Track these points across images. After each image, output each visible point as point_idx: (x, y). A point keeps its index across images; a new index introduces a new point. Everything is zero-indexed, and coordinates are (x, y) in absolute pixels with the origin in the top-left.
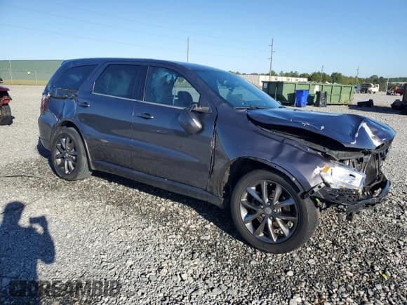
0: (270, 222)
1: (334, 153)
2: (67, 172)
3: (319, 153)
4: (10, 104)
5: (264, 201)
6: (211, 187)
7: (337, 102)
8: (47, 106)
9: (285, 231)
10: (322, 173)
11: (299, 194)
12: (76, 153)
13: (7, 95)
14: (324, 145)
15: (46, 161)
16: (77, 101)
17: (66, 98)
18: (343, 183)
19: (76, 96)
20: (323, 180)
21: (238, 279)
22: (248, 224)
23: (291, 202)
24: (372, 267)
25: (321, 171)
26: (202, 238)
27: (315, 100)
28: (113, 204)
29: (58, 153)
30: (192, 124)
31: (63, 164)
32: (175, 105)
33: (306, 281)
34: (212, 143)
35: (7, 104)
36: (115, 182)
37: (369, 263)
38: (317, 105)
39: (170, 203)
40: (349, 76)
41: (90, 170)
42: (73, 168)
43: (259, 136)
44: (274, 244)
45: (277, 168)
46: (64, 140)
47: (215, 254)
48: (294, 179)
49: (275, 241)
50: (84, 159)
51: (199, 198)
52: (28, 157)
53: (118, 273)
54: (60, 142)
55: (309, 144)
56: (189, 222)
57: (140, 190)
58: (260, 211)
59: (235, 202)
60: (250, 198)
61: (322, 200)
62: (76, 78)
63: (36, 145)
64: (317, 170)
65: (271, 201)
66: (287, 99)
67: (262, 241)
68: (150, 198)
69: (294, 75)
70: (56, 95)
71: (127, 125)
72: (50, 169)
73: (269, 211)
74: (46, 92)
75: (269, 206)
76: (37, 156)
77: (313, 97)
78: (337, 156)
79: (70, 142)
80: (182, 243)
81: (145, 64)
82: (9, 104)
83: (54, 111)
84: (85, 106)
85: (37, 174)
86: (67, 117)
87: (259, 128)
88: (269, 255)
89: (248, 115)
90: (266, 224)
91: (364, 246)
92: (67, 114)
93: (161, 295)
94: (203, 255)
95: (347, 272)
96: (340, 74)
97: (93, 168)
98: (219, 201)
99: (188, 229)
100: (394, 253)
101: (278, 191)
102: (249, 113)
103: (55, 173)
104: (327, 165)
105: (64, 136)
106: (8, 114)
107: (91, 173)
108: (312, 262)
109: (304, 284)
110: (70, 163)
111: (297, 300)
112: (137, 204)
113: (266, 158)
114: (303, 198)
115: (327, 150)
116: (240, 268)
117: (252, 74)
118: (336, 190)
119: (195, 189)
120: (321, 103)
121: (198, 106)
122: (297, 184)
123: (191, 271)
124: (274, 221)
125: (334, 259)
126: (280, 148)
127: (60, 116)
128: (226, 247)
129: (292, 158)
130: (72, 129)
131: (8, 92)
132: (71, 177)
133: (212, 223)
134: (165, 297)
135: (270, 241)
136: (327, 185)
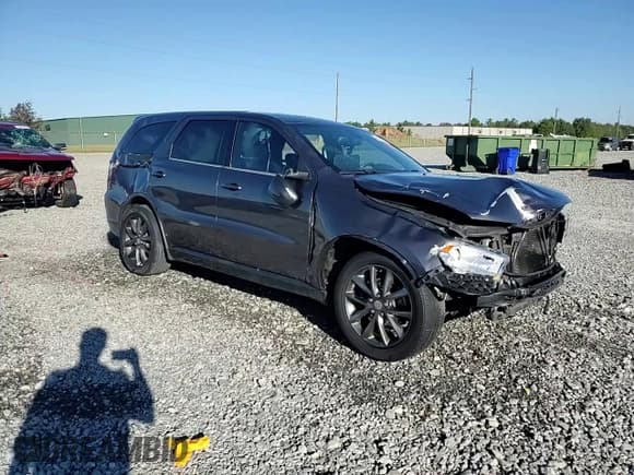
0: (381, 321)
1: (460, 229)
2: (138, 264)
3: (441, 229)
4: (76, 178)
5: (372, 291)
6: (311, 277)
7: (568, 166)
8: (116, 177)
9: (398, 330)
10: (442, 254)
11: (412, 282)
12: (149, 239)
13: (72, 166)
14: (449, 218)
15: (116, 251)
16: (151, 170)
17: (137, 166)
18: (471, 267)
19: (150, 163)
20: (442, 262)
21: (330, 387)
22: (356, 323)
23: (403, 292)
24: (516, 381)
25: (440, 251)
26: (297, 343)
27: (530, 164)
28: (193, 302)
29: (128, 239)
30: (285, 195)
31: (133, 254)
32: (270, 171)
33: (418, 392)
34: (311, 219)
35: (71, 179)
36: (200, 277)
37: (514, 376)
38: (534, 170)
39: (268, 302)
40: (604, 123)
41: (168, 261)
42: (146, 259)
43: (367, 208)
44: (386, 348)
45: (386, 248)
46: (135, 221)
47: (308, 360)
48: (405, 262)
49: (386, 343)
50: (159, 247)
51: (297, 292)
52: (93, 247)
53: (182, 377)
54: (129, 224)
55: (429, 217)
56: (286, 325)
57: (231, 287)
58: (369, 306)
59: (339, 296)
60: (357, 289)
61: (442, 290)
62: (151, 139)
63: (106, 233)
64: (435, 250)
65: (381, 293)
66: (485, 162)
67: (371, 346)
68: (242, 296)
69: (509, 124)
70: (126, 163)
71: (211, 201)
72: (119, 262)
73: (379, 305)
74: (113, 160)
75: (378, 299)
76: (106, 245)
77: (528, 159)
78: (465, 232)
79: (142, 224)
80: (270, 347)
81: (234, 119)
82: (74, 178)
83: (124, 184)
84: (159, 176)
85: (102, 267)
86: (138, 191)
87: (367, 198)
88: (380, 363)
89: (355, 182)
90: (376, 323)
91: (517, 357)
92: (138, 187)
93: (229, 400)
94: (293, 361)
95: (478, 385)
96: (588, 121)
97: (171, 258)
98: (321, 296)
99: (283, 332)
100: (555, 366)
101: (389, 280)
102: (357, 179)
103: (125, 266)
104: (449, 243)
105: (135, 216)
106: (73, 192)
107: (169, 265)
108: (434, 373)
109: (413, 396)
110: (143, 252)
111: (397, 411)
112: (223, 304)
113: (372, 237)
114: (418, 287)
115: (451, 224)
116: (335, 376)
117: (441, 125)
118: (459, 275)
119: (292, 281)
120: (539, 168)
121: (295, 171)
122: (409, 267)
123: (272, 378)
124: (385, 318)
125: (467, 371)
126: (390, 223)
127: (130, 191)
128: (327, 353)
129: (404, 234)
130: (145, 206)
131: (73, 162)
132: (144, 270)
133: (316, 327)
134: (233, 402)
135: (382, 346)
136: (448, 269)
